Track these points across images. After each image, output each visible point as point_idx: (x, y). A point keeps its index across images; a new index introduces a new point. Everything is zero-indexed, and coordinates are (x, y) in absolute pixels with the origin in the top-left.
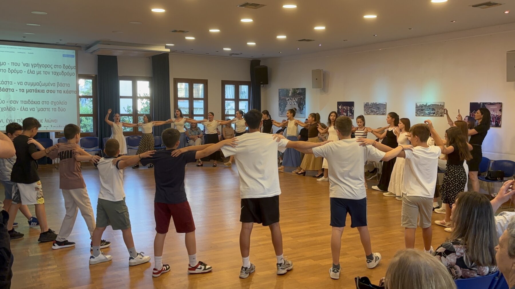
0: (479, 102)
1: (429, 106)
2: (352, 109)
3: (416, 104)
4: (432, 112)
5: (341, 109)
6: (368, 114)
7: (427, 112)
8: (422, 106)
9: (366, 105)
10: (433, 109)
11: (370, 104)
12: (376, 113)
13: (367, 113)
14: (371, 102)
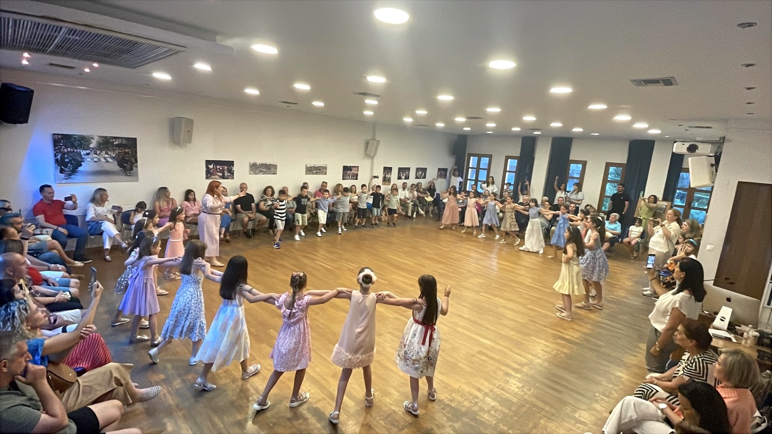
0: (348, 165)
1: (317, 167)
2: (232, 168)
3: (306, 166)
4: (319, 171)
5: (213, 168)
6: (255, 174)
7: (315, 172)
8: (311, 167)
9: (253, 165)
10: (320, 170)
11: (258, 164)
12: (264, 173)
13: (254, 172)
14: (259, 162)
